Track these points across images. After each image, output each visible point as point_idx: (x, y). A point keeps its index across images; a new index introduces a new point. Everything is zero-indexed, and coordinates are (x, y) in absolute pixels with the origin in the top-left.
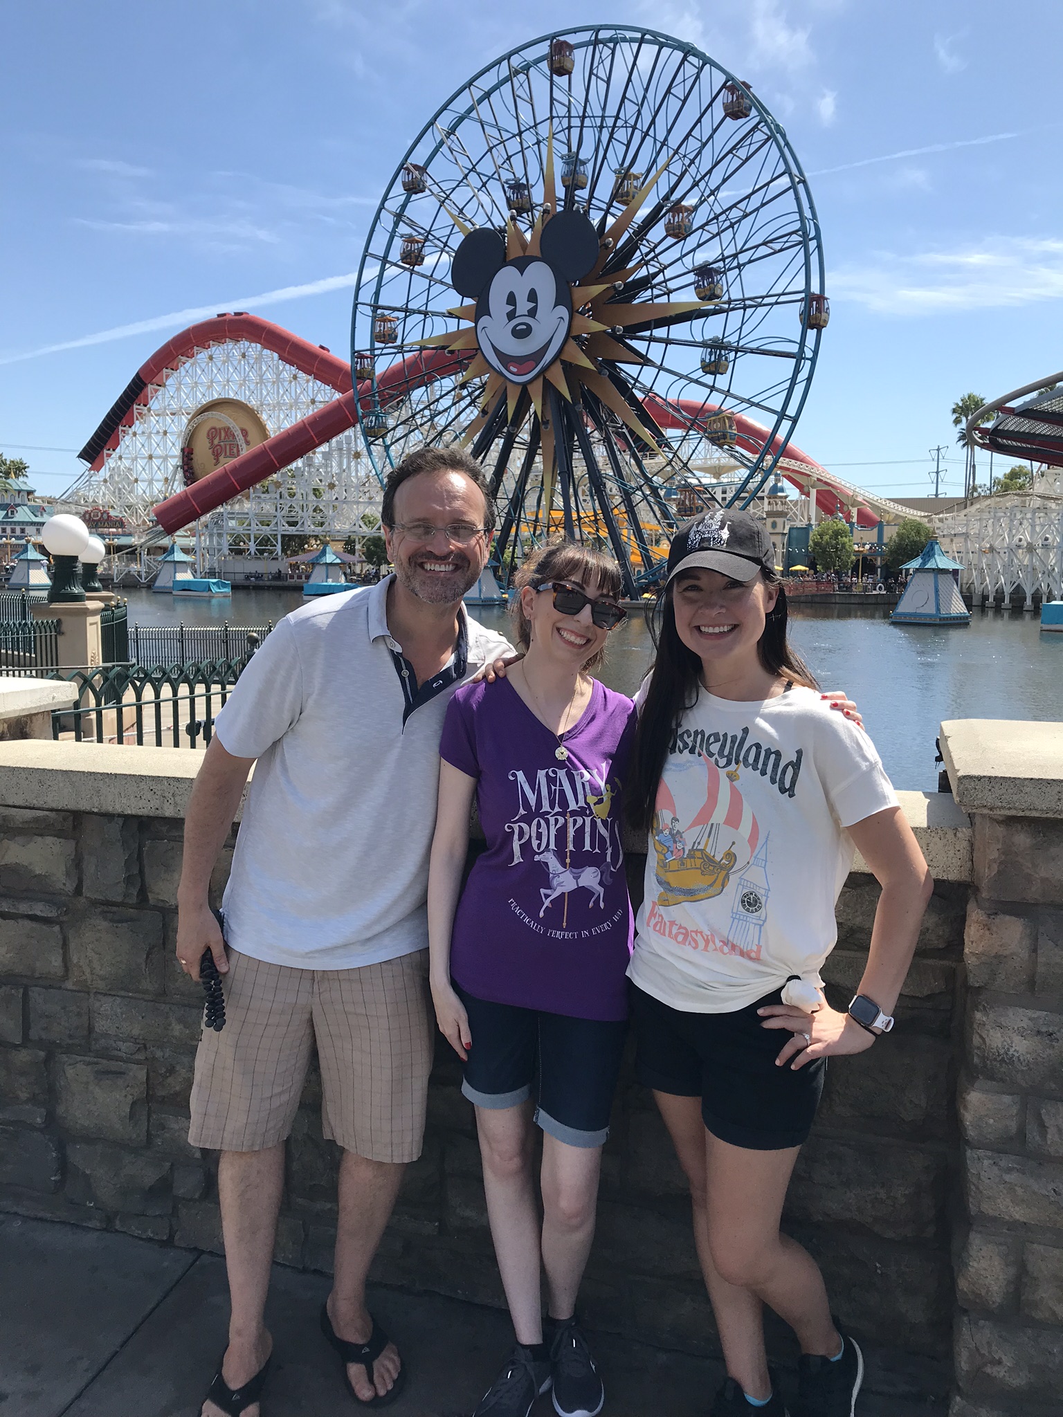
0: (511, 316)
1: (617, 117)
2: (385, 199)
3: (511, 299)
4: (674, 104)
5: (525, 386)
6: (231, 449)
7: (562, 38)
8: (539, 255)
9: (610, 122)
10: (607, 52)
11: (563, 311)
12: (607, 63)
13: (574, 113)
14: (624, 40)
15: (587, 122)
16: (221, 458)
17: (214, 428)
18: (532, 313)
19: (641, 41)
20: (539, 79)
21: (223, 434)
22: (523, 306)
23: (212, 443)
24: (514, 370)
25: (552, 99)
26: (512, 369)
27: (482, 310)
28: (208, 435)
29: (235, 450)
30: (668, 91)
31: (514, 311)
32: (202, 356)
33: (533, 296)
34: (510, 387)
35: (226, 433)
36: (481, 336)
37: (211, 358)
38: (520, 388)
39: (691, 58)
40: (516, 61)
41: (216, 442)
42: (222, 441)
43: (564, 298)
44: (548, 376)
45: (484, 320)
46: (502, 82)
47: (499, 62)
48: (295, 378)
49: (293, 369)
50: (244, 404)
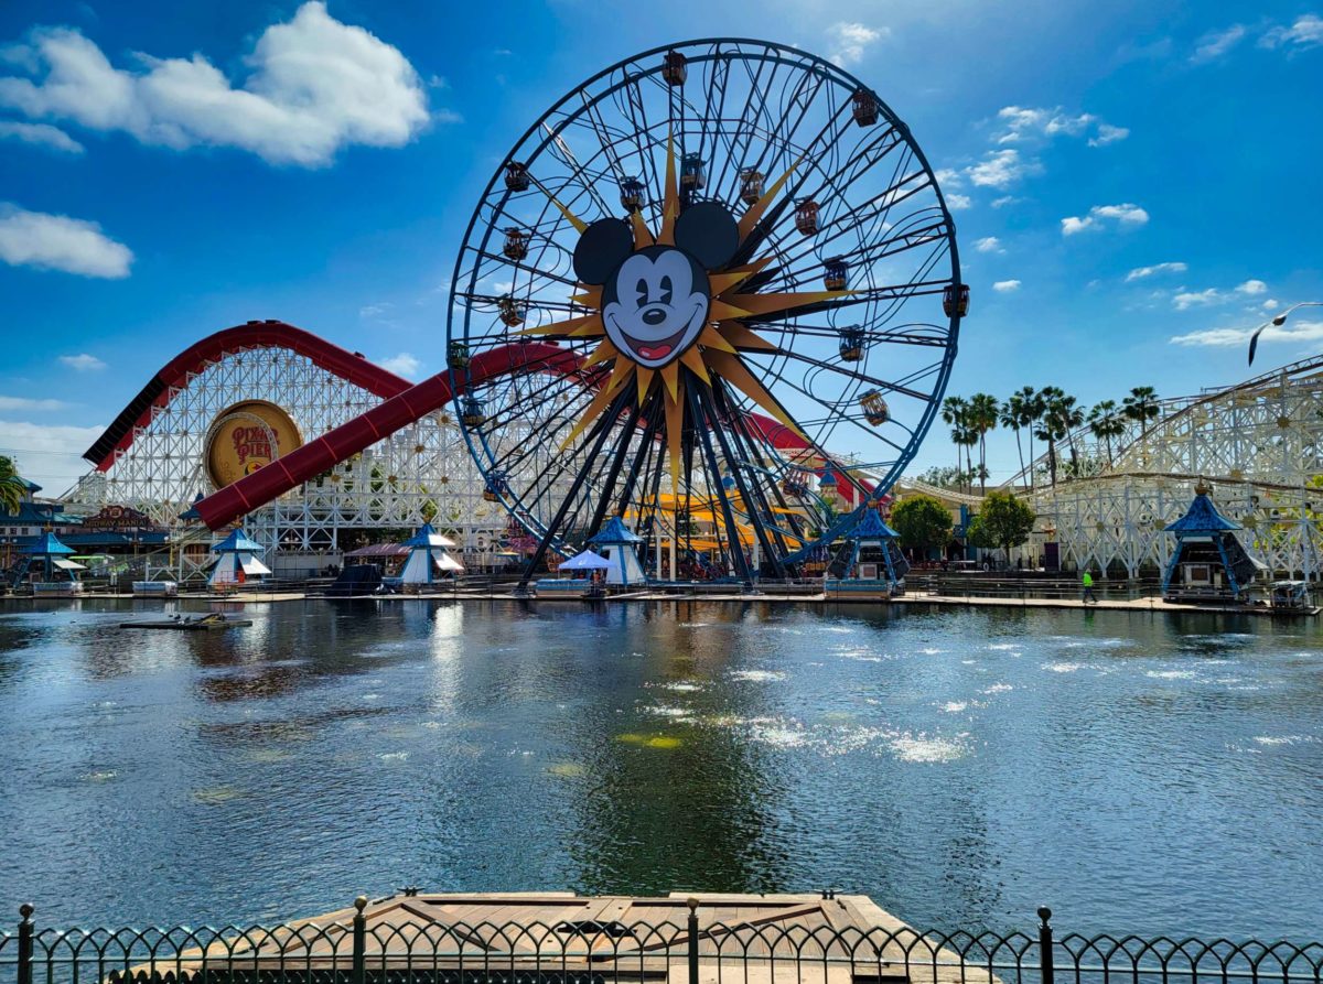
0: (642, 302)
2: (488, 192)
3: (642, 286)
5: (657, 370)
6: (258, 449)
7: (678, 51)
8: (673, 244)
11: (701, 298)
16: (248, 457)
17: (240, 428)
18: (666, 299)
19: (763, 59)
21: (250, 434)
22: (656, 293)
23: (238, 443)
24: (647, 355)
25: (671, 105)
26: (644, 353)
27: (610, 295)
28: (234, 436)
29: (263, 449)
31: (646, 298)
32: (230, 360)
33: (666, 283)
34: (641, 372)
35: (254, 434)
36: (609, 323)
37: (240, 362)
38: (652, 373)
40: (631, 69)
41: (242, 441)
42: (250, 441)
43: (701, 284)
44: (682, 359)
45: (610, 307)
46: (618, 87)
47: (612, 69)
48: (330, 381)
49: (327, 373)
50: (275, 405)
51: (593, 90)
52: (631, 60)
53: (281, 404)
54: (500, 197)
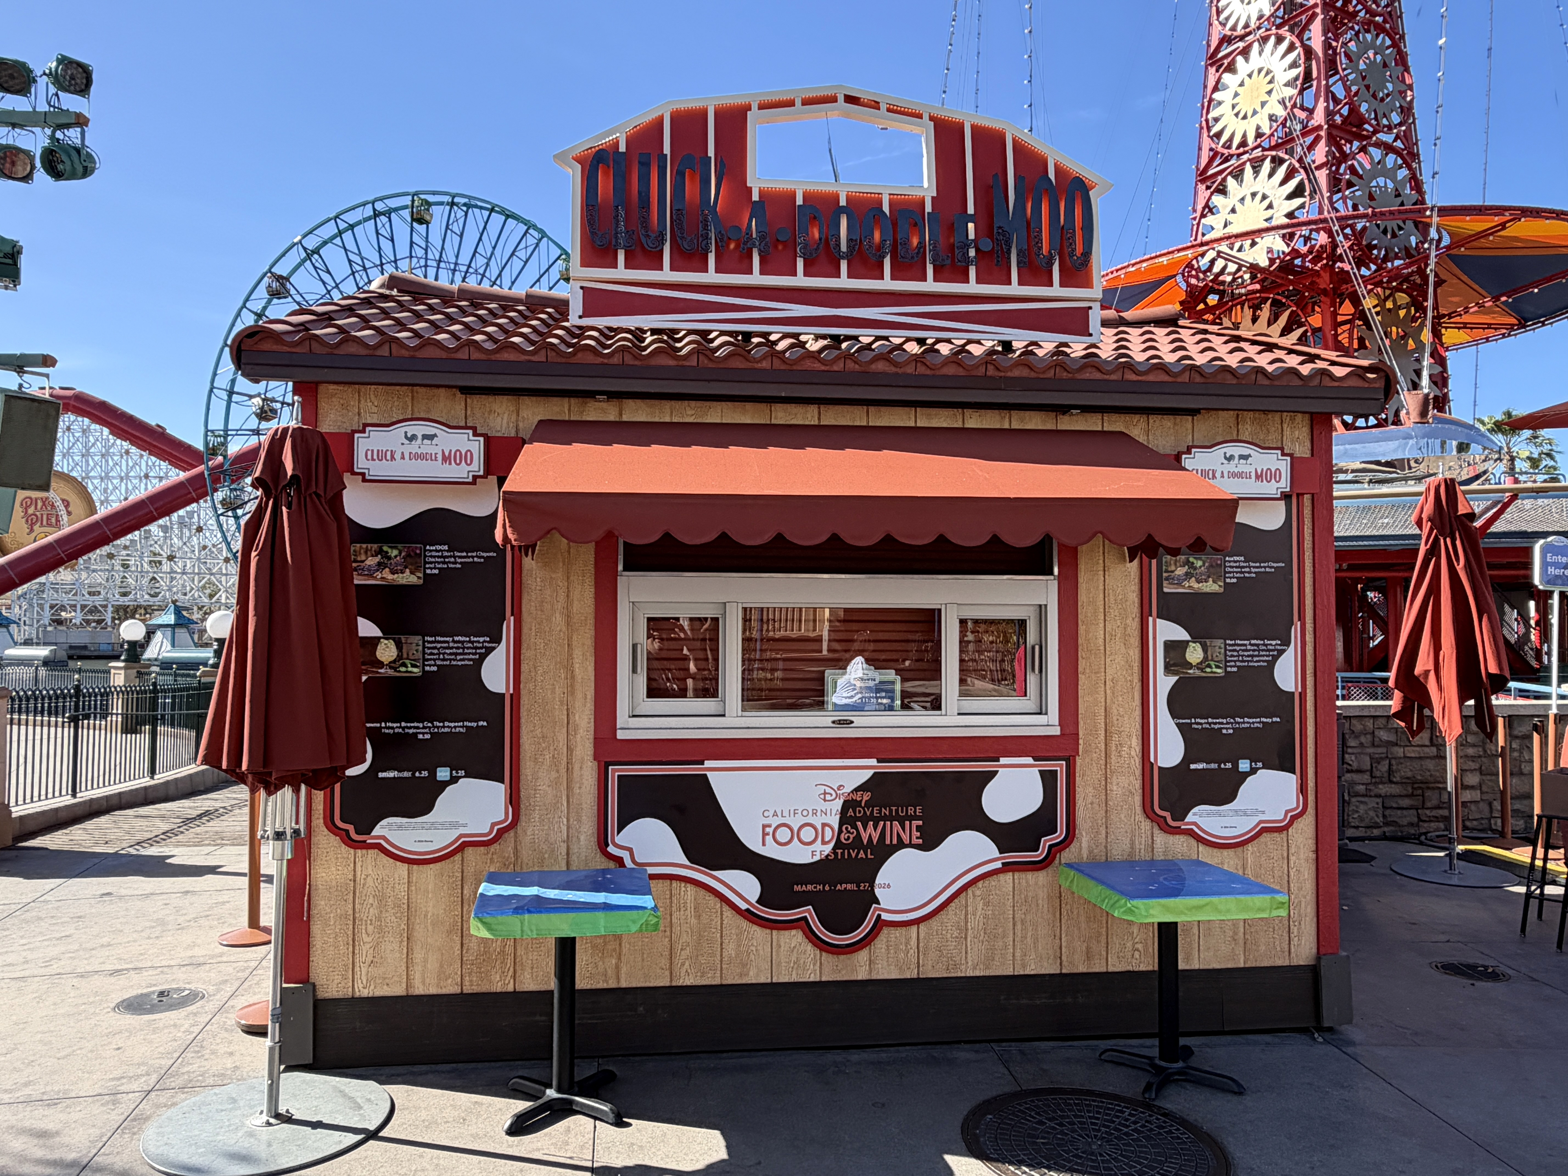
1: (469, 266)
2: (247, 300)
4: (517, 264)
6: (48, 519)
9: (464, 268)
10: (460, 214)
12: (461, 222)
13: (430, 256)
14: (476, 206)
15: (442, 265)
16: (36, 527)
19: (492, 210)
20: (401, 225)
21: (40, 504)
25: (412, 243)
29: (53, 520)
30: (513, 254)
39: (531, 231)
40: (379, 206)
46: (366, 220)
47: (364, 204)
48: (127, 452)
49: (126, 445)
50: (68, 476)
51: (351, 218)
52: (381, 199)
53: (74, 474)
54: (263, 303)
